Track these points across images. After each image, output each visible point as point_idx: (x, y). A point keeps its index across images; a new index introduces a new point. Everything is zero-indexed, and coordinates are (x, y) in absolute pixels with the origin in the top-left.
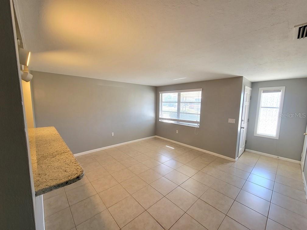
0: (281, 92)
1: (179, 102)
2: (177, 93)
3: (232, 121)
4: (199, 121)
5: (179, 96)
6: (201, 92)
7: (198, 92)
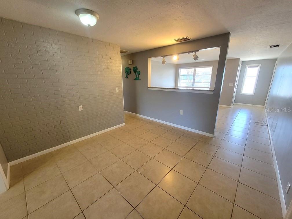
0: (258, 68)
1: (194, 75)
2: (193, 69)
3: (231, 85)
4: (209, 86)
5: (195, 71)
6: (212, 68)
7: (210, 68)
